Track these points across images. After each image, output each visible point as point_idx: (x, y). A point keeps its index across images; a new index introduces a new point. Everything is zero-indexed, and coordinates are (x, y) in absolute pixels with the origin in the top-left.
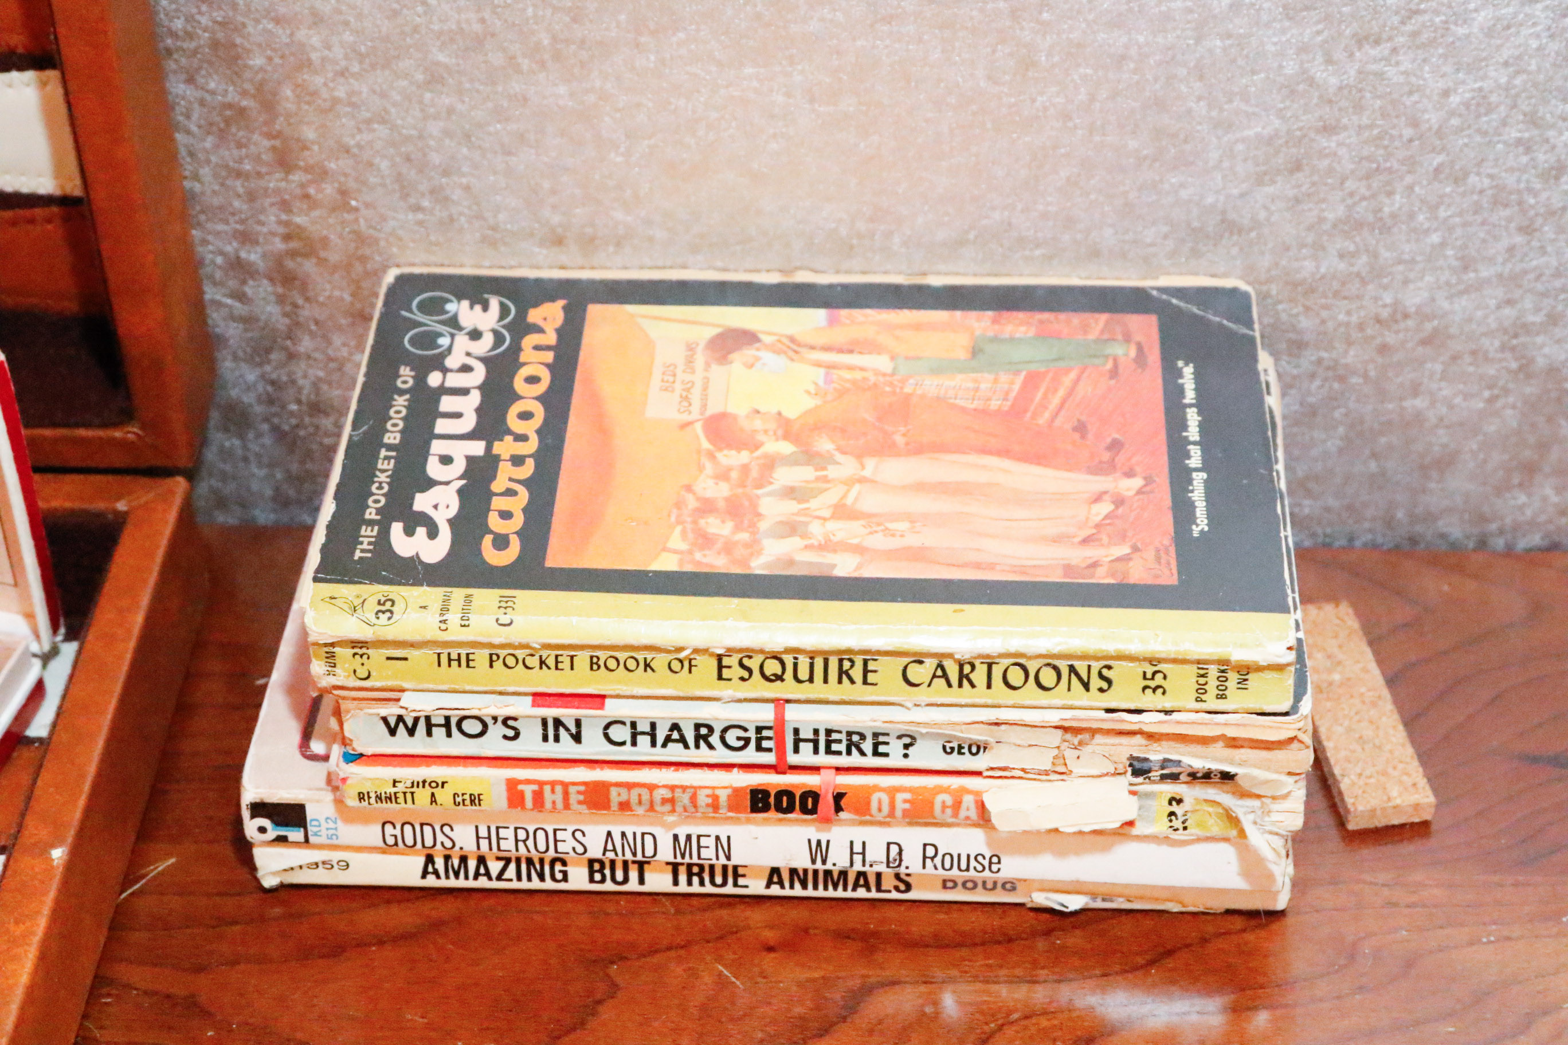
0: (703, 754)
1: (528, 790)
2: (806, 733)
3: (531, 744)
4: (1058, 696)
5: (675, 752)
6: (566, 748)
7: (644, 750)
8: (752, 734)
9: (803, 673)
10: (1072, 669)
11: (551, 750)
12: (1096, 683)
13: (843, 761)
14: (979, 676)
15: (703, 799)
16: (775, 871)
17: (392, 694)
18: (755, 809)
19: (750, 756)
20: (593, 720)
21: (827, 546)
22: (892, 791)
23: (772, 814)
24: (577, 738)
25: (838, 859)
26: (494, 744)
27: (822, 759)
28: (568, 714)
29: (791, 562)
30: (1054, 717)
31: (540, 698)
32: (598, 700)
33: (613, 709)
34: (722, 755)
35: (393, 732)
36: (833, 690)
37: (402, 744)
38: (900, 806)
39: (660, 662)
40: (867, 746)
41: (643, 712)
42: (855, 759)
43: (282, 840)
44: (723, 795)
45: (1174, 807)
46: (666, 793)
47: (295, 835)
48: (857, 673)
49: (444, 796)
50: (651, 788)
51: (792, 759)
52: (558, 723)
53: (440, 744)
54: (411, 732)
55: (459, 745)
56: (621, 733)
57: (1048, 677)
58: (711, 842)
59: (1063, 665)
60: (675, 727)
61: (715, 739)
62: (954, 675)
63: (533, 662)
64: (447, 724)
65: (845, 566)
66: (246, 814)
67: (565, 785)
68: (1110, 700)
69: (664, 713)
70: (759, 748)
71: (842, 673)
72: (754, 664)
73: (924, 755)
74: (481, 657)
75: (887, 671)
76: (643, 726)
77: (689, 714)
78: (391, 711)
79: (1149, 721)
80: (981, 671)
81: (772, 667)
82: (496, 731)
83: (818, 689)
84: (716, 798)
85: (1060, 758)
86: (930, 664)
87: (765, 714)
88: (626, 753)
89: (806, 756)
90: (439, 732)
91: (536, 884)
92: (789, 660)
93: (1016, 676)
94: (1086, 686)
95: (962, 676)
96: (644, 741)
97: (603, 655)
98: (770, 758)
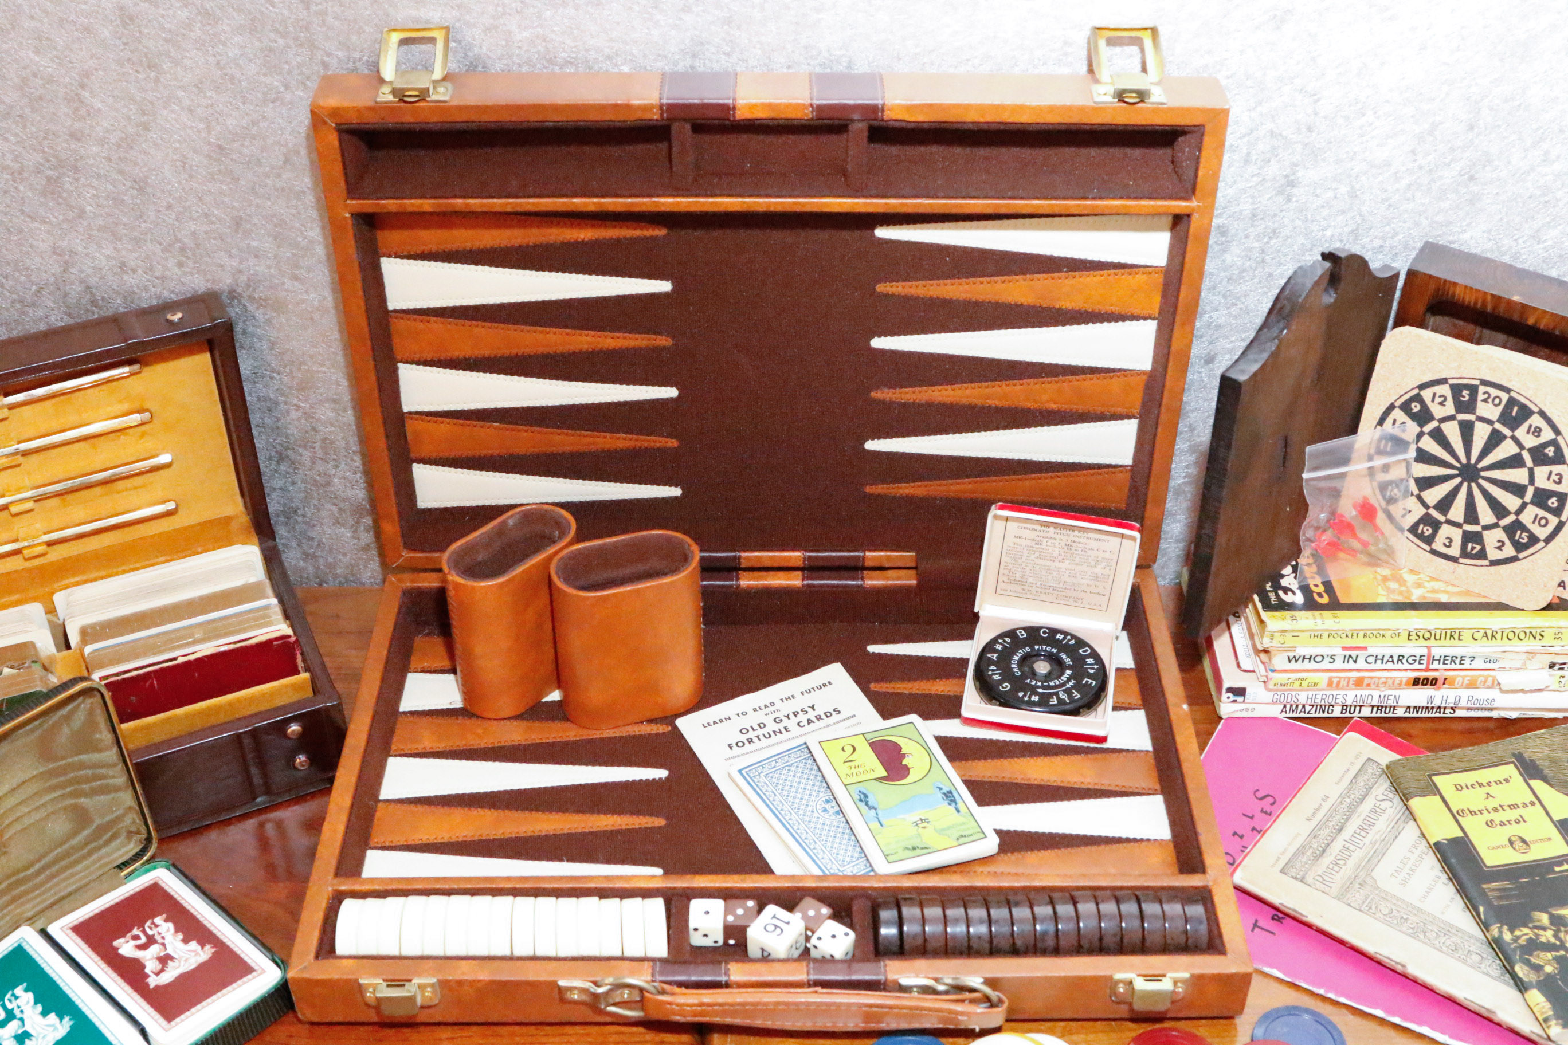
0: (1400, 666)
1: (1335, 681)
2: (1437, 658)
3: (1339, 664)
4: (1525, 642)
5: (1390, 666)
6: (1351, 665)
7: (1379, 665)
8: (1418, 659)
9: (1438, 637)
10: (1531, 633)
11: (1346, 666)
12: (1538, 637)
13: (1448, 667)
14: (1498, 636)
15: (1397, 682)
16: (1409, 707)
17: (1293, 648)
18: (1414, 685)
19: (1416, 666)
20: (1362, 655)
21: (1434, 591)
22: (1464, 677)
23: (1420, 686)
24: (1355, 662)
25: (1437, 703)
26: (1325, 665)
27: (1442, 666)
28: (1354, 653)
29: (1425, 597)
30: (1525, 649)
31: (1345, 648)
32: (1365, 648)
33: (1370, 651)
34: (1406, 666)
35: (1290, 661)
36: (1448, 642)
37: (1293, 665)
38: (1466, 682)
39: (1388, 634)
40: (1457, 661)
41: (1379, 652)
42: (1453, 666)
43: (1235, 701)
44: (1404, 680)
45: (1562, 679)
46: (1384, 680)
47: (1240, 699)
48: (1456, 636)
49: (1305, 684)
50: (1379, 678)
51: (1431, 667)
52: (1350, 656)
53: (1307, 665)
54: (1296, 661)
55: (1313, 665)
56: (1371, 660)
57: (1522, 635)
58: (1392, 698)
59: (1528, 631)
60: (1391, 657)
61: (1404, 661)
62: (1490, 636)
63: (1344, 636)
64: (1310, 659)
65: (1444, 598)
66: (1224, 690)
67: (1349, 678)
68: (1544, 642)
69: (1387, 652)
70: (1420, 663)
71: (1451, 636)
72: (1421, 634)
73: (1478, 664)
74: (1325, 635)
75: (1467, 635)
76: (1380, 657)
77: (1396, 652)
78: (1291, 655)
79: (1557, 649)
80: (1500, 634)
81: (1427, 635)
82: (1327, 660)
83: (1443, 642)
84: (1401, 682)
85: (1525, 663)
86: (1482, 632)
87: (1424, 651)
88: (1373, 666)
89: (1435, 665)
90: (1306, 661)
91: (1321, 715)
92: (1433, 632)
93: (1511, 635)
94: (1535, 638)
95: (1493, 636)
96: (1378, 662)
97: (1368, 633)
98: (1423, 667)
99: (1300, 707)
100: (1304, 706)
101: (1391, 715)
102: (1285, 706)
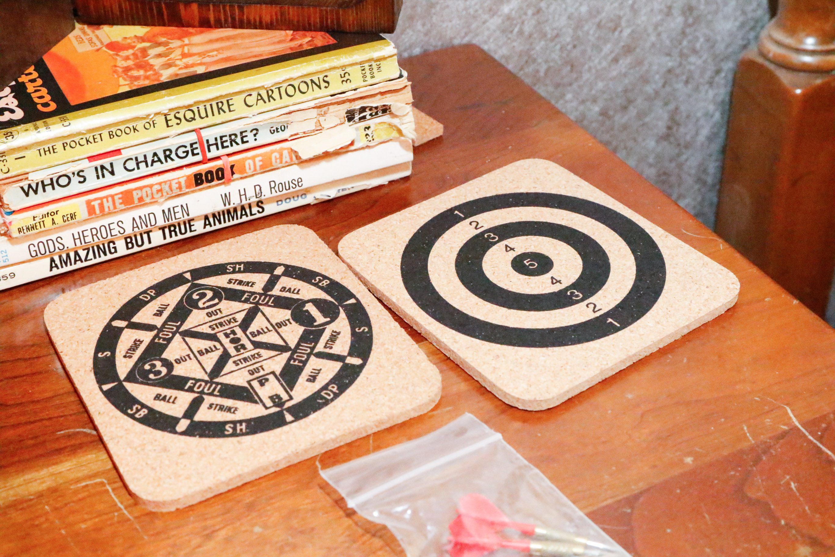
0: (170, 165)
1: (96, 204)
2: (212, 141)
3: (92, 182)
4: (310, 95)
5: (158, 167)
6: (109, 179)
7: (144, 170)
8: (189, 148)
9: (203, 114)
10: (312, 81)
11: (103, 182)
12: (323, 85)
13: (230, 150)
14: (276, 95)
15: (175, 186)
16: (206, 218)
17: (24, 176)
18: (197, 184)
19: (191, 159)
20: (117, 162)
22: (253, 158)
23: (205, 185)
24: (112, 173)
25: (235, 201)
26: (75, 187)
27: (222, 152)
28: (105, 162)
29: (177, 74)
30: (312, 103)
31: (91, 158)
32: (117, 152)
33: (126, 154)
34: (178, 162)
35: (27, 194)
36: (218, 118)
37: (33, 199)
38: (258, 164)
39: (140, 125)
40: (239, 140)
41: (139, 152)
42: (235, 148)
44: (183, 181)
45: (368, 132)
46: (157, 187)
48: (225, 107)
49: (58, 219)
50: (151, 186)
51: (209, 155)
52: (103, 167)
53: (51, 194)
54: (36, 192)
55: (60, 192)
56: (131, 165)
57: (303, 87)
58: (178, 209)
59: (308, 80)
60: (155, 154)
61: (173, 156)
62: (265, 98)
63: (83, 142)
64: (52, 184)
65: (201, 70)
67: (112, 196)
68: (332, 89)
69: (148, 150)
70: (193, 154)
71: (219, 109)
72: (181, 115)
73: (263, 137)
74: (59, 146)
75: (238, 102)
76: (141, 159)
77: (159, 147)
78: (25, 184)
79: (350, 95)
80: (276, 91)
81: (189, 115)
82: (75, 180)
83: (211, 120)
84: (179, 183)
85: (318, 122)
86: (255, 94)
87: (193, 137)
88: (136, 174)
89: (214, 152)
90: (49, 188)
92: (195, 109)
93: (291, 91)
94: (319, 87)
95: (269, 97)
96: (142, 165)
97: (114, 129)
98: (199, 158)
99: (72, 255)
100: (76, 253)
101: (189, 234)
102: (52, 260)
